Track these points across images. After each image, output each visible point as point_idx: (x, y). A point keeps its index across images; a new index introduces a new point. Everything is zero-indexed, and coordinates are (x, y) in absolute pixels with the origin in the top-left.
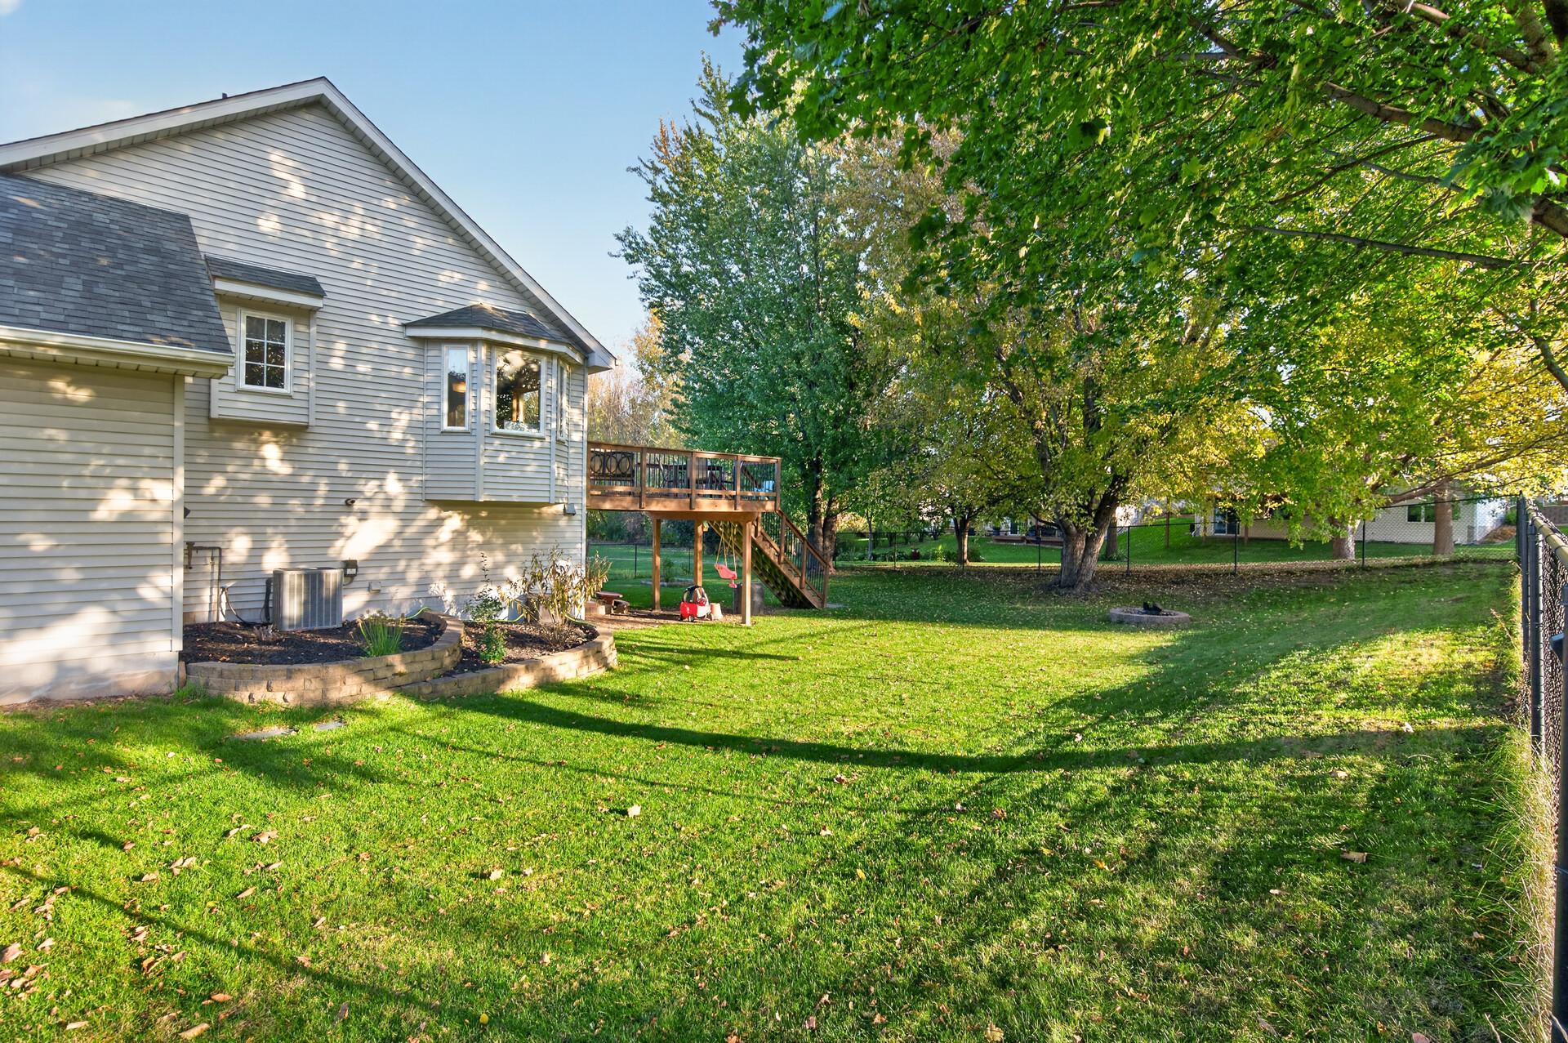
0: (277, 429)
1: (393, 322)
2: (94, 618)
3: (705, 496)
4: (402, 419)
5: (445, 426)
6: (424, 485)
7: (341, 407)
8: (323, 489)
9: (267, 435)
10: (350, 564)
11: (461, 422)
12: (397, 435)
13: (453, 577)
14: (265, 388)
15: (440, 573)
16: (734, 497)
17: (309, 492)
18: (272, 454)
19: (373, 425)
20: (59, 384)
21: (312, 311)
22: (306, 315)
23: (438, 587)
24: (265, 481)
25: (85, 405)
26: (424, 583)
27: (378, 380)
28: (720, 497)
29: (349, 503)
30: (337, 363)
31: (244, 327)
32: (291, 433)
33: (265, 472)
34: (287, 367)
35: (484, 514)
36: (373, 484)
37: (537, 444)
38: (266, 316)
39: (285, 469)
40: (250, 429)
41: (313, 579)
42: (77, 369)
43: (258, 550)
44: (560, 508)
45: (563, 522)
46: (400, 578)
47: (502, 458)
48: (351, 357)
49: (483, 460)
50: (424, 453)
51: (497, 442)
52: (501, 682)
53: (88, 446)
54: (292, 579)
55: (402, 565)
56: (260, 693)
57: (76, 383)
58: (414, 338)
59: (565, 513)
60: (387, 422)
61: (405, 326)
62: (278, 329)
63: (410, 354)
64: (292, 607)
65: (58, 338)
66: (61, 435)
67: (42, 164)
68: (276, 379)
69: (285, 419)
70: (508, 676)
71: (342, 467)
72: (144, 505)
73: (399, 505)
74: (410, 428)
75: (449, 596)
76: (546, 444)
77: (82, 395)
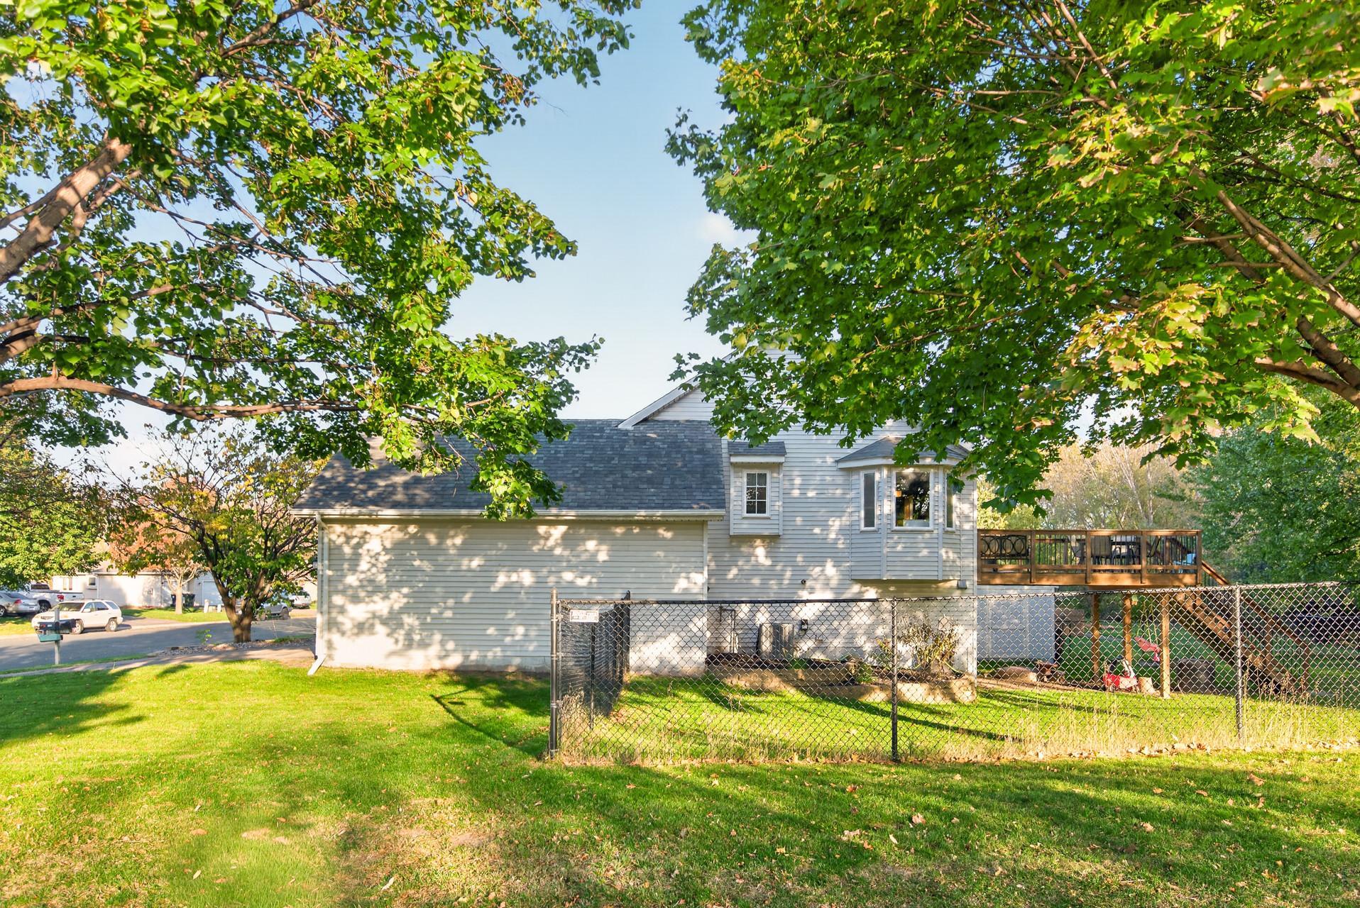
0: (763, 537)
1: (830, 460)
2: (673, 639)
3: (1105, 571)
4: (835, 524)
5: (863, 528)
6: (851, 569)
7: (799, 520)
8: (788, 574)
9: (758, 542)
10: (804, 622)
11: (873, 525)
12: (833, 536)
13: (870, 634)
14: (756, 515)
15: (861, 631)
16: (1140, 571)
17: (780, 577)
18: (760, 553)
19: (817, 530)
20: (661, 531)
21: (780, 464)
22: (778, 466)
23: (861, 641)
24: (757, 570)
25: (671, 540)
26: (851, 637)
27: (822, 501)
28: (1122, 571)
29: (804, 582)
30: (796, 493)
31: (745, 480)
32: (772, 540)
33: (758, 565)
34: (767, 500)
35: (892, 589)
36: (818, 569)
37: (927, 535)
38: (756, 472)
39: (768, 562)
40: (748, 539)
41: (777, 629)
42: (667, 523)
43: (753, 613)
44: (954, 583)
45: (957, 594)
46: (836, 633)
47: (899, 548)
48: (803, 488)
49: (886, 550)
50: (851, 546)
51: (896, 537)
52: (862, 694)
53: (671, 558)
54: (767, 630)
55: (836, 623)
56: (735, 681)
57: (667, 530)
58: (842, 469)
59: (958, 588)
60: (825, 527)
61: (837, 462)
62: (763, 477)
63: (840, 480)
64: (766, 645)
65: (660, 512)
66: (662, 554)
67: (659, 412)
68: (762, 509)
69: (766, 533)
70: (867, 691)
71: (799, 559)
72: (692, 586)
73: (834, 582)
74: (841, 531)
75: (868, 647)
76: (934, 535)
77: (669, 535)
